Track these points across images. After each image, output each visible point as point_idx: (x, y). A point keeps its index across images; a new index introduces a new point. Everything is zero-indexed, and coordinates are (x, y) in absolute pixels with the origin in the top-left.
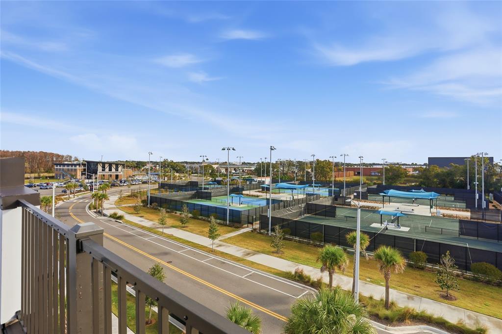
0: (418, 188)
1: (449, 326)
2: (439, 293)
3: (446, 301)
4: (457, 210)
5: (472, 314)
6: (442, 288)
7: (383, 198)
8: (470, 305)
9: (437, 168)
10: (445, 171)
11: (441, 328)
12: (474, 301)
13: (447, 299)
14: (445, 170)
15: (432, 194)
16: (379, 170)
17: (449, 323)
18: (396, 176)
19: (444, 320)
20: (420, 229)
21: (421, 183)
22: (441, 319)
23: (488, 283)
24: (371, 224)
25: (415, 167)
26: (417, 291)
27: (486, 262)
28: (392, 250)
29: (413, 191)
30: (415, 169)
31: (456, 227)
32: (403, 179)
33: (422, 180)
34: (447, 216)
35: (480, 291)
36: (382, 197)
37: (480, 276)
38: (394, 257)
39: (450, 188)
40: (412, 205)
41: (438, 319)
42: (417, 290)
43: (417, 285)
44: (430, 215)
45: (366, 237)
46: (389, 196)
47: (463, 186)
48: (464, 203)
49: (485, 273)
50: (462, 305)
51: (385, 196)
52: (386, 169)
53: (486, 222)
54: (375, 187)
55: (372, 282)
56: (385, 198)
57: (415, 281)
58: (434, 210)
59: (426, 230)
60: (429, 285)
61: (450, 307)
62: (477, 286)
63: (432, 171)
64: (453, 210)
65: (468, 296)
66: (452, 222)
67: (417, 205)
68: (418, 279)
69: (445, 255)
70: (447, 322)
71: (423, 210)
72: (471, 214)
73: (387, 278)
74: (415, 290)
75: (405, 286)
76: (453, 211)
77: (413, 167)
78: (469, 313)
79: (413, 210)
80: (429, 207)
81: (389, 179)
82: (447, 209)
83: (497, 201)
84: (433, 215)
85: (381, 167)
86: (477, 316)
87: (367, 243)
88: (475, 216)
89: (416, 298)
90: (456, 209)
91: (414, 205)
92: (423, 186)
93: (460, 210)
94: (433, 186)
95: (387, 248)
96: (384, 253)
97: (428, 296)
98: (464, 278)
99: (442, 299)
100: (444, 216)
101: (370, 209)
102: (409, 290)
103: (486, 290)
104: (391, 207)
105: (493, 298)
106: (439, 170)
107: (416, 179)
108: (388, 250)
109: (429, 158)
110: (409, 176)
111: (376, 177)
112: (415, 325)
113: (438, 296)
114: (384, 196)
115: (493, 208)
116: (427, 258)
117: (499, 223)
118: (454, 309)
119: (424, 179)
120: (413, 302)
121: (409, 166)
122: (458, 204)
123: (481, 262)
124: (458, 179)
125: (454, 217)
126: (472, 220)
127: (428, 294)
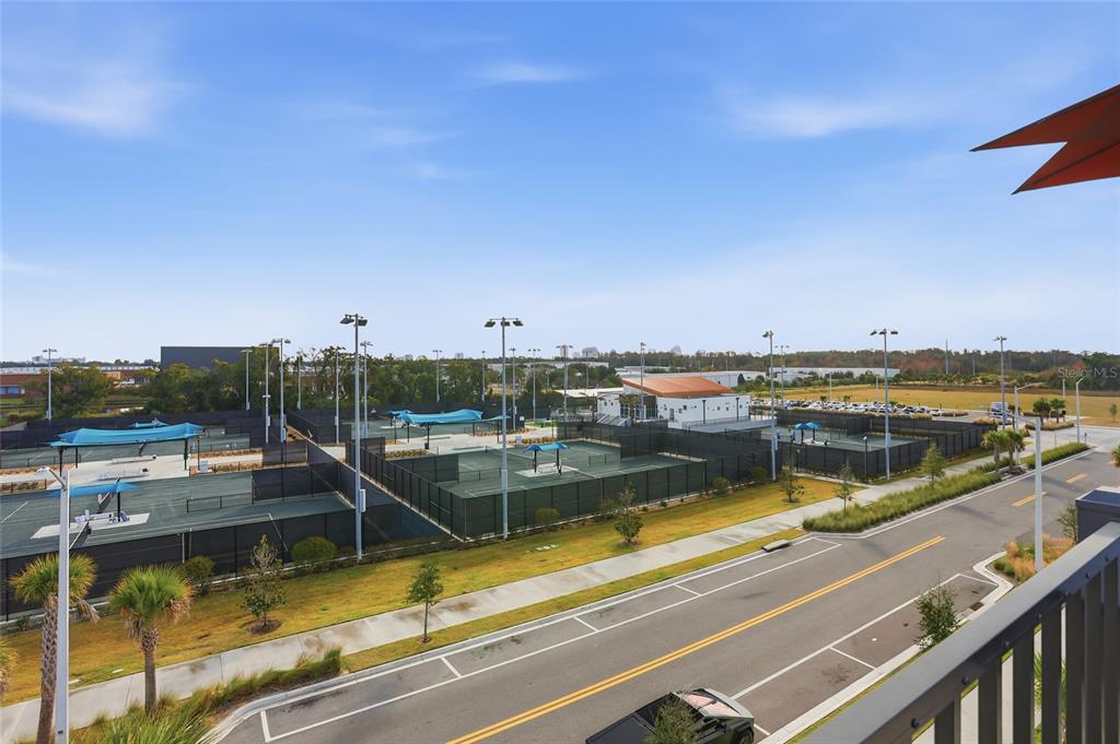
0: (145, 417)
1: (287, 678)
2: (249, 627)
3: (266, 636)
4: (235, 454)
5: (311, 637)
6: (258, 615)
7: (61, 452)
8: (304, 622)
9: (186, 370)
10: (200, 374)
11: (272, 692)
12: (306, 612)
13: (266, 632)
14: (203, 372)
15: (187, 429)
16: (29, 381)
17: (286, 672)
18: (82, 392)
19: (275, 672)
20: (173, 510)
21: (151, 405)
22: (270, 672)
23: (318, 571)
24: (33, 533)
25: (126, 368)
26: (207, 646)
27: (313, 535)
28: (159, 572)
29: (137, 425)
30: (126, 375)
31: (245, 487)
32: (103, 400)
33: (151, 399)
34: (220, 469)
35: (311, 590)
36: (58, 453)
37: (307, 565)
38: (168, 587)
39: (212, 410)
40: (138, 458)
41: (265, 676)
42: (206, 642)
43: (202, 634)
44: (187, 474)
45: (84, 563)
46: (77, 447)
47: (236, 404)
48: (245, 437)
49: (313, 555)
50: (293, 629)
51: (67, 447)
52: (56, 378)
53: (288, 466)
54: (20, 427)
55: (88, 682)
56: (65, 453)
57: (194, 627)
58: (193, 462)
59: (189, 509)
60: (228, 621)
61: (276, 643)
62: (303, 585)
63: (176, 377)
64: (228, 455)
65: (295, 608)
66: (233, 478)
67: (151, 457)
68: (200, 620)
69: (259, 545)
70: (281, 673)
71: (168, 466)
72: (264, 456)
73: (147, 647)
74: (200, 647)
75: (178, 648)
76: (228, 458)
77: (120, 368)
78: (305, 637)
79: (145, 470)
80: (182, 456)
81: (64, 402)
82: (218, 455)
83: (293, 426)
84: (192, 473)
85: (37, 371)
86: (317, 636)
87: (88, 580)
88: (270, 459)
89: (210, 662)
90: (232, 451)
91: (145, 457)
92: (154, 412)
93: (240, 454)
94: (177, 410)
95: (144, 571)
96: (141, 588)
97: (232, 644)
98: (283, 579)
99: (258, 637)
100: (215, 470)
101: (16, 492)
102: (188, 653)
103: (316, 586)
104: (84, 473)
105: (328, 593)
106: (187, 374)
107: (138, 398)
108: (149, 577)
109: (163, 348)
110: (119, 392)
111: (19, 401)
112: (224, 718)
113: (248, 634)
114: (62, 449)
115: (290, 439)
116: (215, 566)
117: (305, 464)
118: (283, 644)
119: (157, 396)
120: (205, 672)
121: (109, 368)
122: (235, 442)
123: (304, 538)
124: (228, 390)
125: (234, 468)
126: (265, 468)
127: (231, 641)
